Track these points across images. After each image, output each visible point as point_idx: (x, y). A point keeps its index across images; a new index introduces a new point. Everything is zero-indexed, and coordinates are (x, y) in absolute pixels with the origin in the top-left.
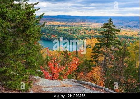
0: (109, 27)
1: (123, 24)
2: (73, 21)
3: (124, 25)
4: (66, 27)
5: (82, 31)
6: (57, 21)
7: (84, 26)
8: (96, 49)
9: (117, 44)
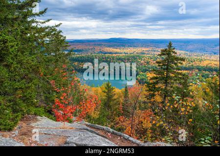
0: (168, 54)
1: (205, 49)
2: (131, 47)
3: (206, 52)
4: (121, 55)
5: (144, 60)
6: (109, 46)
7: (147, 53)
8: (151, 86)
9: (180, 78)
